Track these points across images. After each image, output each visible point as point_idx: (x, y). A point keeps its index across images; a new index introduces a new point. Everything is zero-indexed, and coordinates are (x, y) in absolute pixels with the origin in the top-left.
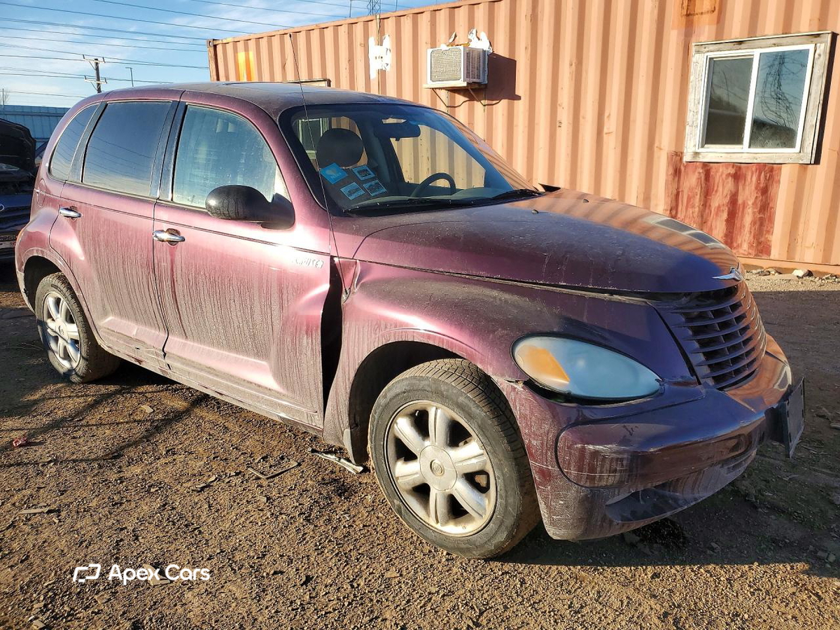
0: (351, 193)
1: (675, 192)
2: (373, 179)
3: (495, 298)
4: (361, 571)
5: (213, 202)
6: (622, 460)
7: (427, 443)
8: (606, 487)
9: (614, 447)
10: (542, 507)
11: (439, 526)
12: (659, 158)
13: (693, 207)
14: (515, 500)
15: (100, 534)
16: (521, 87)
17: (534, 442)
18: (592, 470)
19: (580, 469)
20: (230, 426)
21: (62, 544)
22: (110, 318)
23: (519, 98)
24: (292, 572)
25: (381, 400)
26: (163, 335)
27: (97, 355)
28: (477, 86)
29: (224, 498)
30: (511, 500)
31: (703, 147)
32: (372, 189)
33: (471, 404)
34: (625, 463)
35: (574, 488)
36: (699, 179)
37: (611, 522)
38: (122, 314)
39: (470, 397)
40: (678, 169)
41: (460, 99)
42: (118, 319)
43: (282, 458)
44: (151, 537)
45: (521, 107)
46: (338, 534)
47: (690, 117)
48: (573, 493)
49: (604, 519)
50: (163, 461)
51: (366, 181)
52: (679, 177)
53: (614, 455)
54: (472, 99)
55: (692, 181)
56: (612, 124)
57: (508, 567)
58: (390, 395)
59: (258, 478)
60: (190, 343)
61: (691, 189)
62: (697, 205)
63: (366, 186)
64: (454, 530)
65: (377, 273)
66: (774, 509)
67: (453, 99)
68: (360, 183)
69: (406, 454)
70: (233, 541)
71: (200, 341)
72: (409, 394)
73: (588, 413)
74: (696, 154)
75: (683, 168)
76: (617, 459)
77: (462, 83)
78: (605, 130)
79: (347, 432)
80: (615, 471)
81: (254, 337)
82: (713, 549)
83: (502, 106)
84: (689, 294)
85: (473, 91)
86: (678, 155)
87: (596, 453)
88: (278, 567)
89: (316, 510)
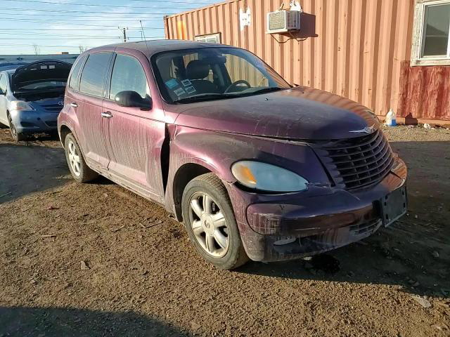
0: (178, 93)
1: (405, 84)
2: (190, 86)
3: (230, 142)
4: (171, 271)
5: (118, 99)
6: (276, 221)
7: (203, 212)
8: (271, 235)
9: (272, 215)
10: (244, 243)
11: (210, 253)
12: (396, 65)
13: (416, 92)
14: (236, 240)
15: (69, 247)
16: (318, 30)
17: (238, 212)
18: (263, 226)
19: (257, 225)
20: (139, 203)
21: (53, 251)
22: (90, 153)
23: (317, 36)
24: (141, 269)
25: (185, 192)
26: (108, 161)
27: (87, 170)
28: (294, 31)
29: (124, 236)
30: (234, 240)
31: (422, 57)
32: (189, 90)
33: (217, 193)
34: (278, 223)
35: (256, 235)
36: (420, 75)
37: (278, 253)
38: (94, 151)
39: (217, 191)
40: (407, 70)
41: (286, 38)
42: (93, 154)
43: (156, 219)
44: (88, 250)
45: (318, 40)
46: (168, 255)
47: (414, 40)
48: (256, 237)
49: (273, 251)
50: (105, 218)
51: (187, 87)
52: (408, 76)
53: (272, 219)
54: (292, 38)
55: (415, 77)
56: (368, 48)
57: (240, 274)
58: (188, 189)
59: (142, 228)
60: (118, 164)
61: (415, 82)
62: (419, 90)
63: (186, 89)
64: (215, 254)
65: (184, 131)
66: (397, 257)
67: (282, 39)
68: (184, 88)
69: (197, 218)
70: (122, 254)
71: (122, 163)
72: (195, 188)
73: (261, 198)
74: (418, 62)
75: (410, 70)
76: (274, 221)
77: (285, 30)
78: (365, 51)
79: (174, 206)
80: (274, 227)
81: (139, 162)
82: (350, 274)
83: (308, 41)
84: (337, 140)
85: (293, 33)
86: (407, 62)
87: (264, 217)
88: (136, 267)
89: (162, 242)
